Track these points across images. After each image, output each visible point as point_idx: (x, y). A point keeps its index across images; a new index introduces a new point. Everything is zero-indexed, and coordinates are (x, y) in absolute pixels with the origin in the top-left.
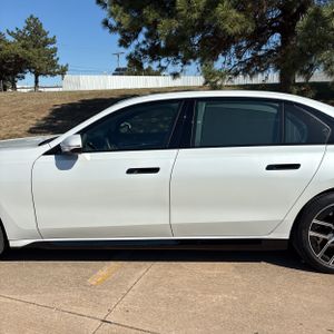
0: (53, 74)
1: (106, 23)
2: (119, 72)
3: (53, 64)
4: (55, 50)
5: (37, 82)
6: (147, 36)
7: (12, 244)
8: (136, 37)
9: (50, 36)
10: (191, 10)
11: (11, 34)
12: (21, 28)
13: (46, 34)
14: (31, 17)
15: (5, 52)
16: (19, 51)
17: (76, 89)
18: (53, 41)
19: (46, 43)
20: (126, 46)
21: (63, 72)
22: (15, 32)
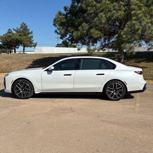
0: (31, 47)
1: (56, 31)
2: (58, 46)
3: (31, 42)
4: (32, 37)
5: (24, 49)
6: (70, 36)
7: (36, 93)
8: (66, 36)
9: (30, 31)
10: (83, 30)
11: (15, 30)
12: (19, 28)
14: (23, 23)
16: (18, 37)
18: (32, 33)
19: (29, 34)
20: (62, 39)
22: (16, 29)
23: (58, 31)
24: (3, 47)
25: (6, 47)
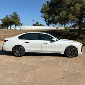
0: (19, 25)
4: (20, 20)
9: (19, 16)
13: (18, 16)
14: (15, 12)
15: (9, 20)
16: (12, 20)
17: (24, 29)
18: (20, 18)
21: (21, 25)
22: (11, 15)
23: (43, 16)
24: (3, 26)
25: (5, 25)
